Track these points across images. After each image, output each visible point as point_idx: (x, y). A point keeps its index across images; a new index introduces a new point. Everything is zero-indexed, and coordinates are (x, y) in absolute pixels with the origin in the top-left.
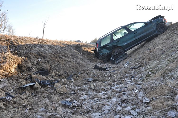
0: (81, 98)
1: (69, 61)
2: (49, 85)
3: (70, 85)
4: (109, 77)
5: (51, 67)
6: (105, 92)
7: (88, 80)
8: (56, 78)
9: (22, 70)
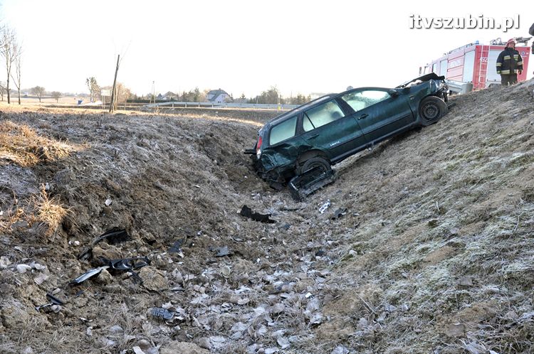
0: (195, 301)
1: (179, 198)
2: (128, 270)
3: (173, 269)
4: (271, 243)
5: (133, 219)
6: (248, 289)
7: (217, 253)
8: (143, 250)
9: (69, 233)
